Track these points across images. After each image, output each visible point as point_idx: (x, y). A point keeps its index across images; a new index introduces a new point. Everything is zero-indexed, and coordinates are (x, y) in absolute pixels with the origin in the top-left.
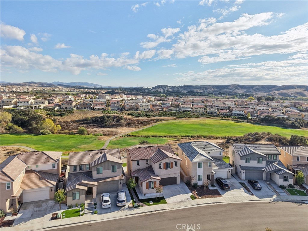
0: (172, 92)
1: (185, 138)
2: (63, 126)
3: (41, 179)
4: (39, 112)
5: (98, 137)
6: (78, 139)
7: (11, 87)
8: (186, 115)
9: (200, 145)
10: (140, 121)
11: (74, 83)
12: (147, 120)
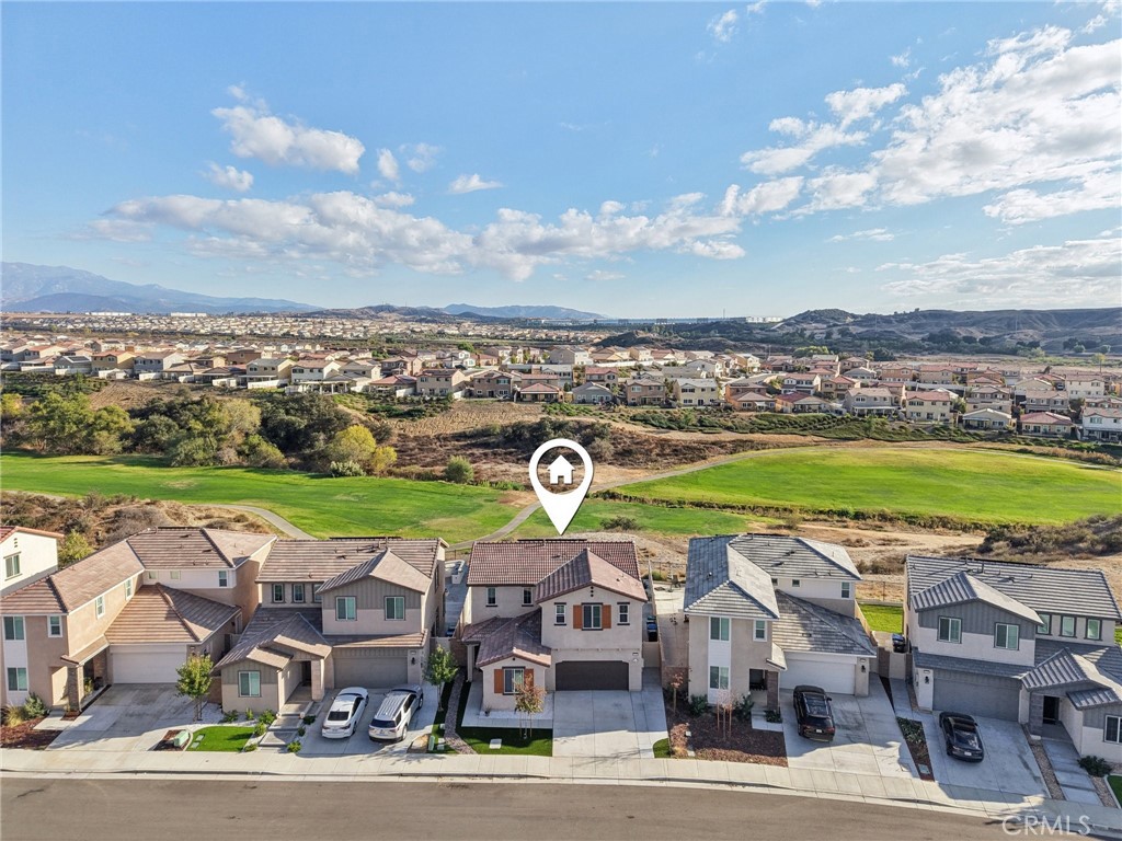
0: (861, 337)
1: (826, 520)
2: (409, 452)
3: (171, 615)
4: (346, 405)
5: (505, 492)
6: (438, 496)
7: (320, 322)
8: (866, 429)
9: (766, 552)
10: (669, 446)
11: (513, 309)
12: (700, 442)
